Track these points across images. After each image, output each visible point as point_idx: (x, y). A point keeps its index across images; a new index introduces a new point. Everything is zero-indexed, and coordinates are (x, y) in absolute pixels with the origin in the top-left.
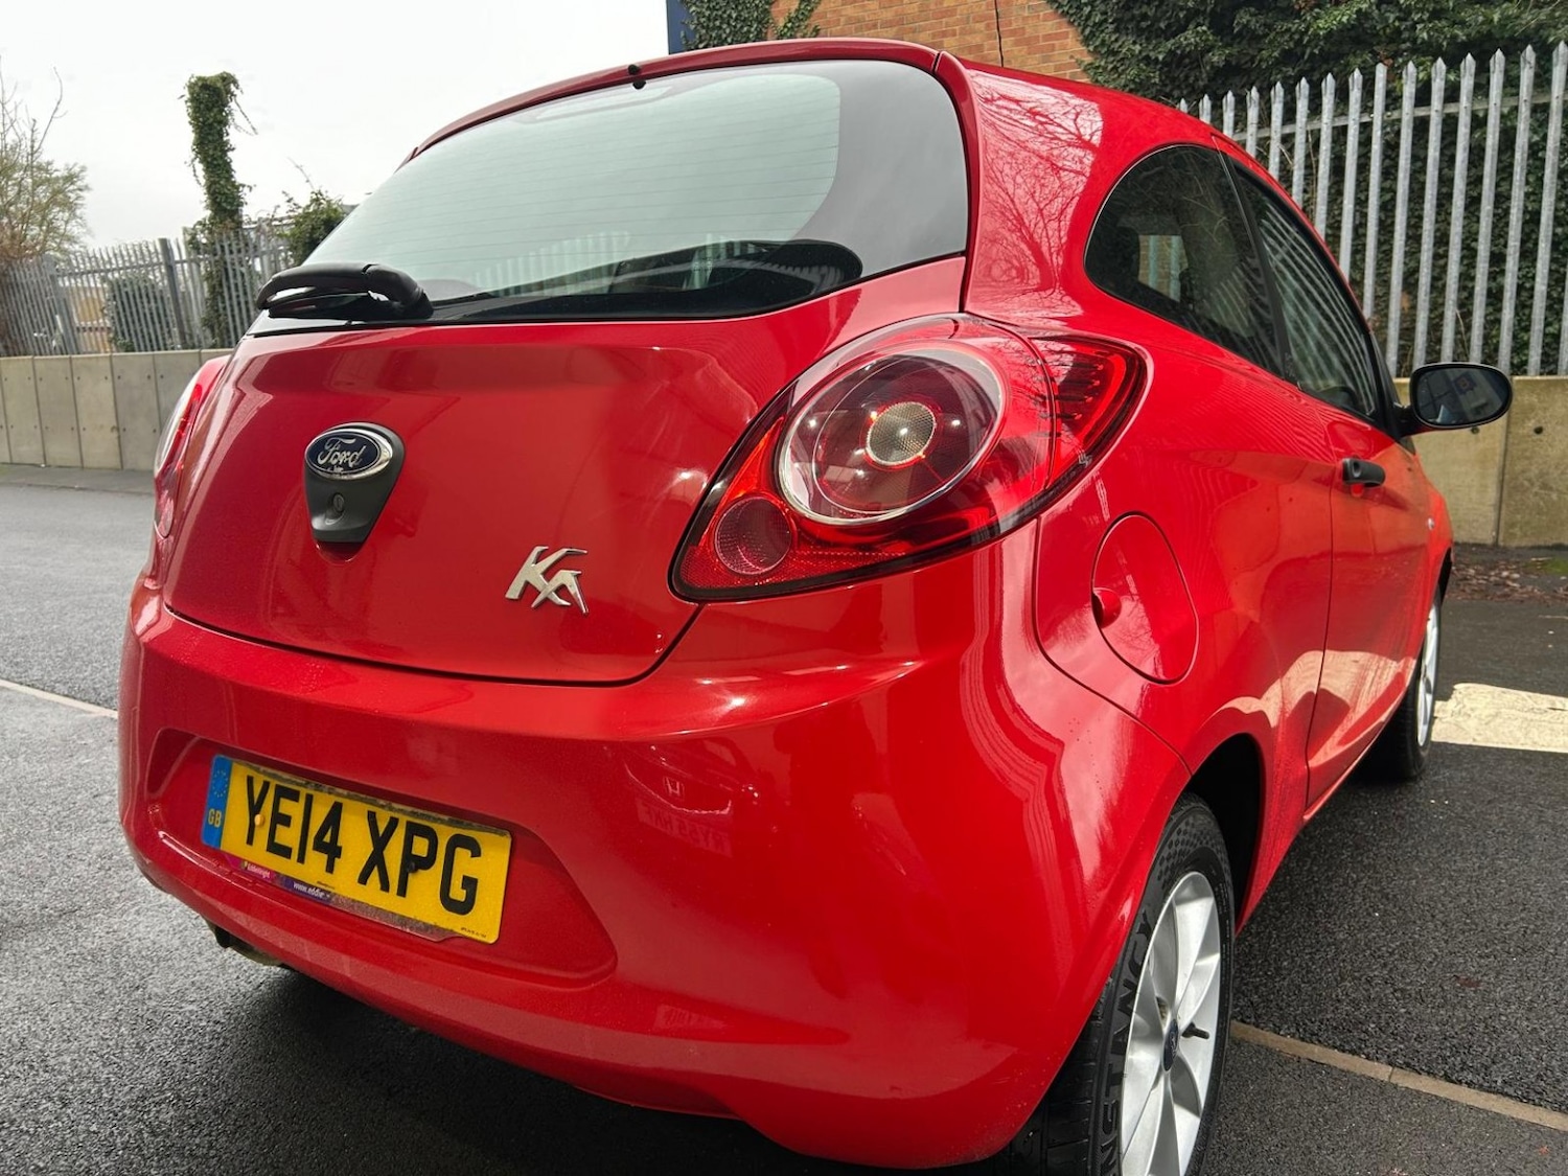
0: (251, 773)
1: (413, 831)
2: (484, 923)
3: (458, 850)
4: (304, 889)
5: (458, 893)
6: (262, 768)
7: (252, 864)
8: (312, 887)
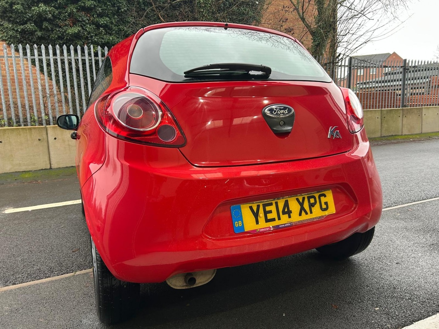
0: (250, 205)
1: (309, 198)
2: (332, 209)
3: (321, 197)
4: (284, 226)
5: (324, 206)
6: (255, 202)
7: (261, 229)
8: (286, 224)
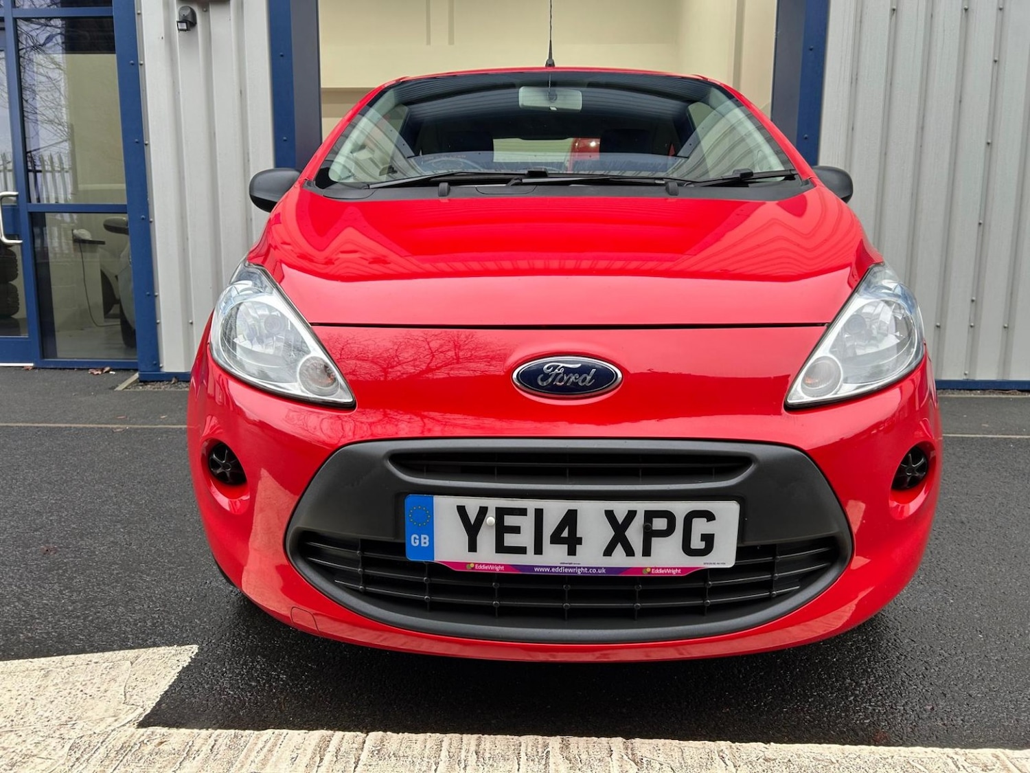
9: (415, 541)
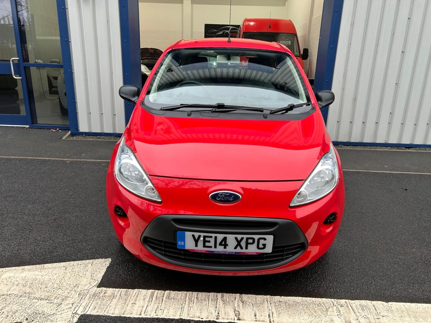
9: (179, 243)
